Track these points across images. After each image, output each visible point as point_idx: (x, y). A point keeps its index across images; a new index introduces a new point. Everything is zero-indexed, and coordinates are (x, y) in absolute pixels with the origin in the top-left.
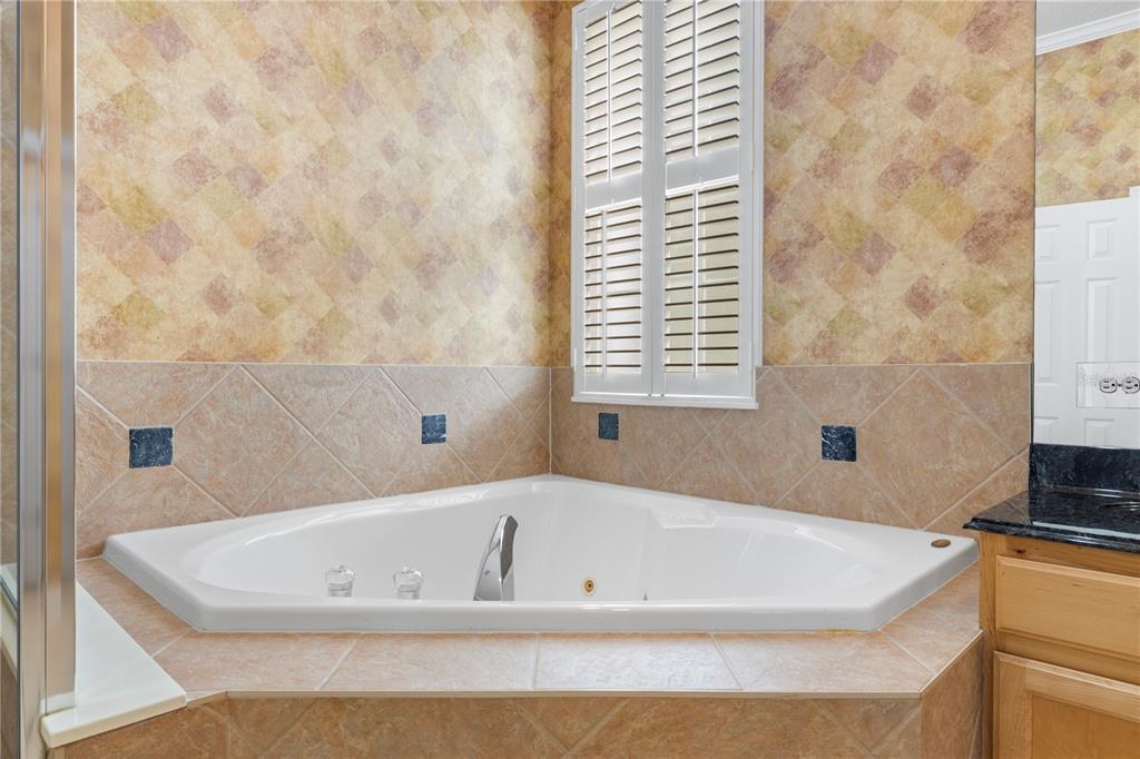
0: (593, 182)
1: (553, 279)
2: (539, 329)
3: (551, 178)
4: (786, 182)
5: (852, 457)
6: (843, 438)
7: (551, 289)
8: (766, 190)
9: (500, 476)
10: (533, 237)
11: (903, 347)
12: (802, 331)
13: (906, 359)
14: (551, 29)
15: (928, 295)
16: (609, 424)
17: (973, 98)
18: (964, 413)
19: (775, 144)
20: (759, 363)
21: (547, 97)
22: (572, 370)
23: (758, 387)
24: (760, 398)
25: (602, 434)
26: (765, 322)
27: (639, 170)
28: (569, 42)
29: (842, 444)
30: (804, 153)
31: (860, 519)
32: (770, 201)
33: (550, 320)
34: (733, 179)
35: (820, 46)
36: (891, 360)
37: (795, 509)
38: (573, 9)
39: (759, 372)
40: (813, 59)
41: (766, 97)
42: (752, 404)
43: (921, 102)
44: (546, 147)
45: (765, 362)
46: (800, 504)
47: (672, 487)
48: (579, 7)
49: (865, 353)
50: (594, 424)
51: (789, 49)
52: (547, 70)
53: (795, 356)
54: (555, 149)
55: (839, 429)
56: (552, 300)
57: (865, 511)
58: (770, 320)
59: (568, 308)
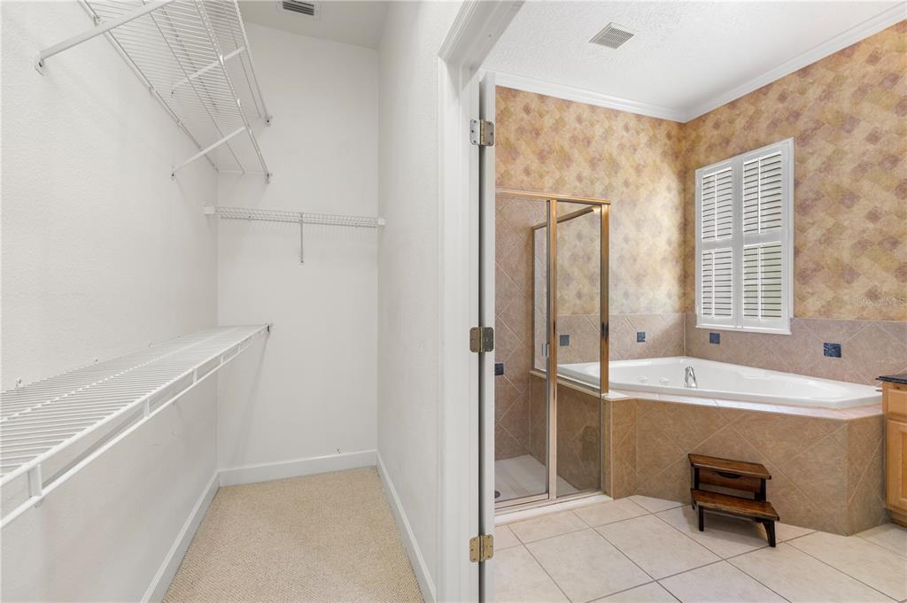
0: (706, 240)
1: (687, 278)
2: (680, 298)
3: (684, 237)
4: (805, 245)
5: (839, 356)
6: (834, 348)
7: (685, 282)
8: (795, 248)
9: (665, 355)
10: (677, 262)
11: (865, 313)
12: (813, 305)
13: (866, 318)
14: (685, 178)
15: (877, 293)
16: (715, 337)
17: (899, 217)
18: (894, 341)
19: (799, 230)
20: (792, 316)
21: (683, 205)
22: (696, 315)
23: (791, 326)
24: (791, 330)
25: (711, 341)
26: (794, 300)
27: (730, 237)
28: (694, 183)
29: (834, 350)
30: (813, 234)
31: (843, 380)
32: (797, 252)
33: (684, 294)
34: (779, 242)
35: (823, 192)
36: (858, 318)
37: (811, 375)
38: (696, 171)
39: (791, 320)
40: (819, 196)
41: (795, 210)
42: (788, 332)
43: (873, 216)
44: (682, 225)
45: (795, 316)
46: (813, 373)
47: (747, 364)
48: (699, 170)
49: (846, 315)
50: (708, 337)
51: (806, 192)
52: (683, 195)
53: (810, 314)
54: (687, 226)
55: (832, 345)
56: (685, 286)
57: (846, 377)
58: (797, 300)
59: (694, 290)
